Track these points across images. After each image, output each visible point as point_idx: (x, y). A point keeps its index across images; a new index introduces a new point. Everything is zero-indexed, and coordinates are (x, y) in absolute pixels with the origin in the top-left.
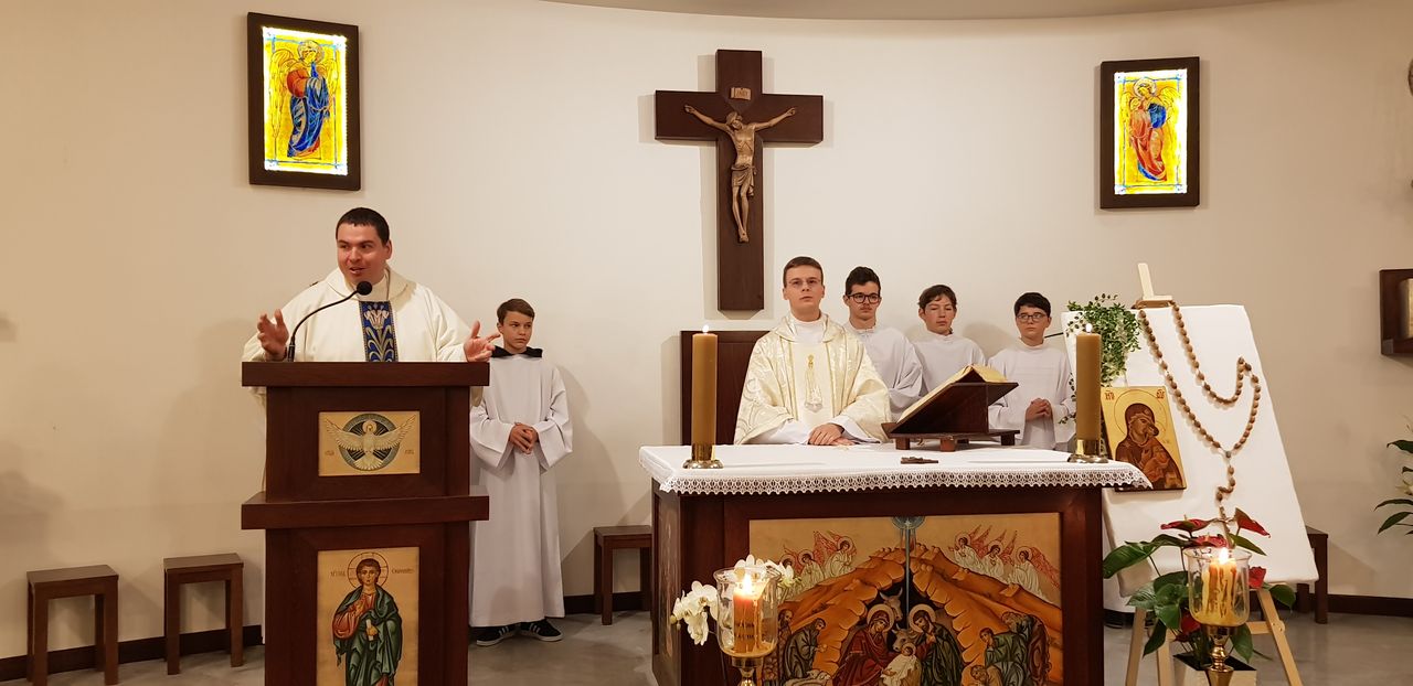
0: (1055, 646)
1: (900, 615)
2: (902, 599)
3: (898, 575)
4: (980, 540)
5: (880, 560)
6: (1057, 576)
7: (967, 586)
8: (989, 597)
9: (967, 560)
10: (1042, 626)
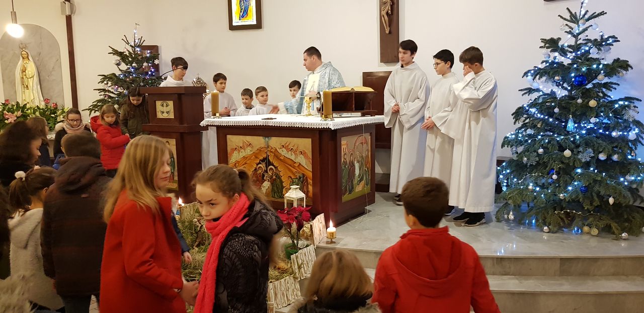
0: (311, 185)
1: (265, 168)
2: (266, 163)
3: (265, 156)
4: (288, 146)
5: (260, 150)
6: (311, 161)
7: (284, 161)
8: (291, 166)
9: (284, 152)
10: (307, 177)
